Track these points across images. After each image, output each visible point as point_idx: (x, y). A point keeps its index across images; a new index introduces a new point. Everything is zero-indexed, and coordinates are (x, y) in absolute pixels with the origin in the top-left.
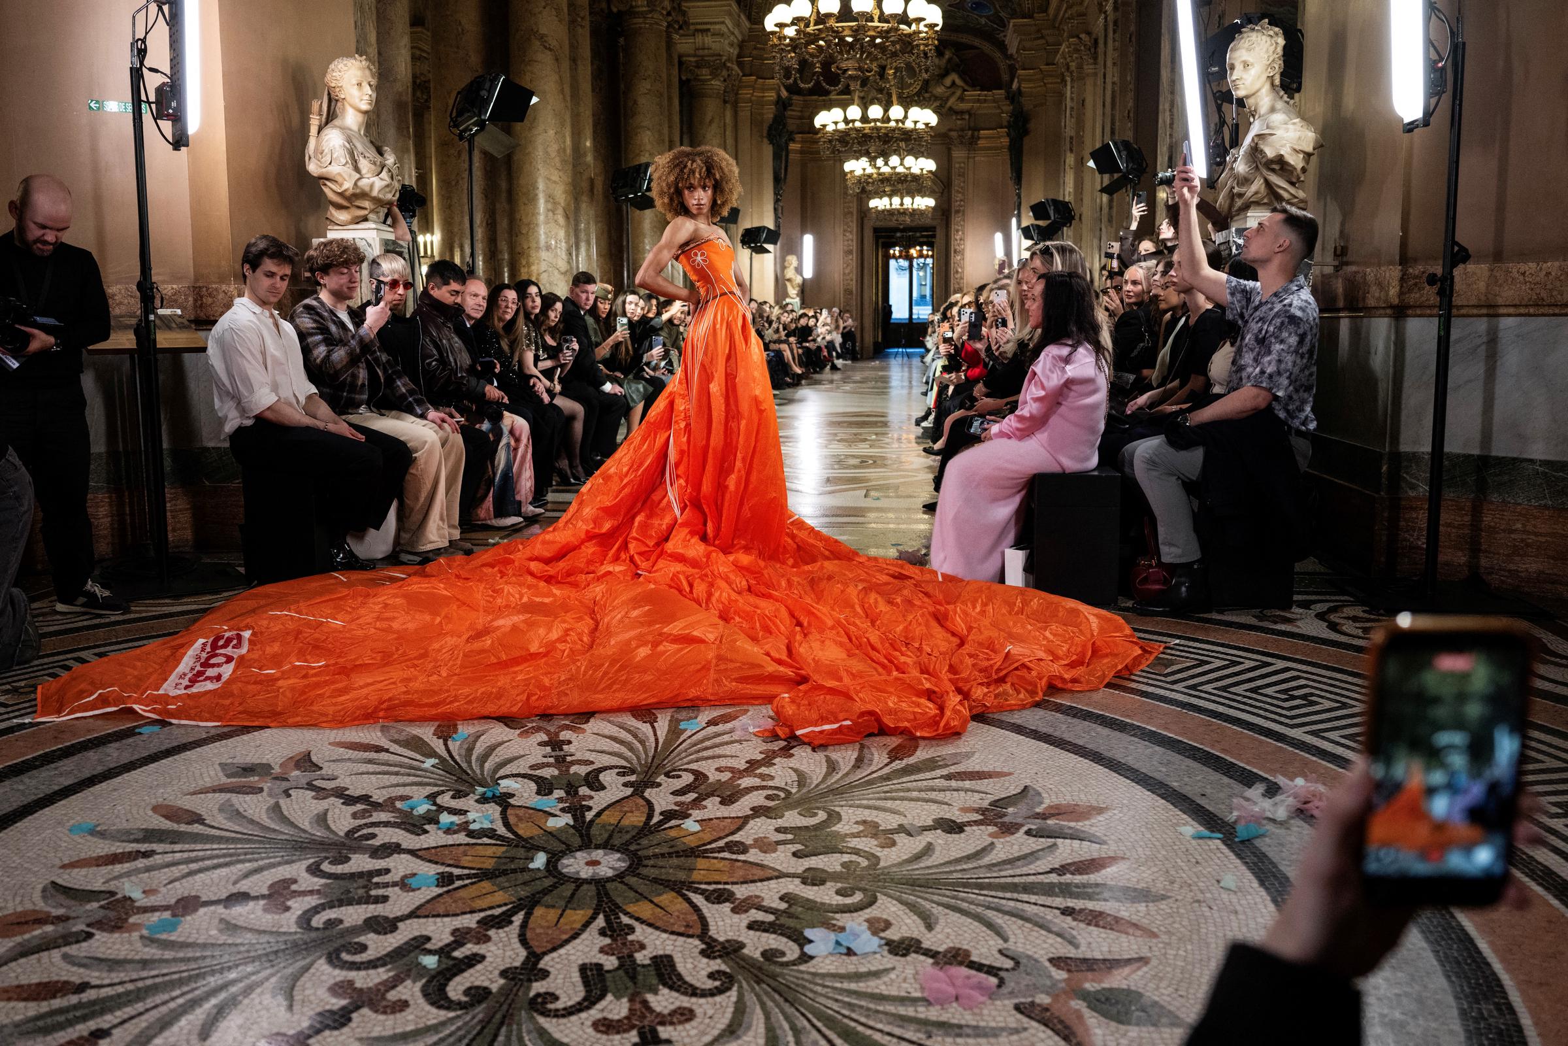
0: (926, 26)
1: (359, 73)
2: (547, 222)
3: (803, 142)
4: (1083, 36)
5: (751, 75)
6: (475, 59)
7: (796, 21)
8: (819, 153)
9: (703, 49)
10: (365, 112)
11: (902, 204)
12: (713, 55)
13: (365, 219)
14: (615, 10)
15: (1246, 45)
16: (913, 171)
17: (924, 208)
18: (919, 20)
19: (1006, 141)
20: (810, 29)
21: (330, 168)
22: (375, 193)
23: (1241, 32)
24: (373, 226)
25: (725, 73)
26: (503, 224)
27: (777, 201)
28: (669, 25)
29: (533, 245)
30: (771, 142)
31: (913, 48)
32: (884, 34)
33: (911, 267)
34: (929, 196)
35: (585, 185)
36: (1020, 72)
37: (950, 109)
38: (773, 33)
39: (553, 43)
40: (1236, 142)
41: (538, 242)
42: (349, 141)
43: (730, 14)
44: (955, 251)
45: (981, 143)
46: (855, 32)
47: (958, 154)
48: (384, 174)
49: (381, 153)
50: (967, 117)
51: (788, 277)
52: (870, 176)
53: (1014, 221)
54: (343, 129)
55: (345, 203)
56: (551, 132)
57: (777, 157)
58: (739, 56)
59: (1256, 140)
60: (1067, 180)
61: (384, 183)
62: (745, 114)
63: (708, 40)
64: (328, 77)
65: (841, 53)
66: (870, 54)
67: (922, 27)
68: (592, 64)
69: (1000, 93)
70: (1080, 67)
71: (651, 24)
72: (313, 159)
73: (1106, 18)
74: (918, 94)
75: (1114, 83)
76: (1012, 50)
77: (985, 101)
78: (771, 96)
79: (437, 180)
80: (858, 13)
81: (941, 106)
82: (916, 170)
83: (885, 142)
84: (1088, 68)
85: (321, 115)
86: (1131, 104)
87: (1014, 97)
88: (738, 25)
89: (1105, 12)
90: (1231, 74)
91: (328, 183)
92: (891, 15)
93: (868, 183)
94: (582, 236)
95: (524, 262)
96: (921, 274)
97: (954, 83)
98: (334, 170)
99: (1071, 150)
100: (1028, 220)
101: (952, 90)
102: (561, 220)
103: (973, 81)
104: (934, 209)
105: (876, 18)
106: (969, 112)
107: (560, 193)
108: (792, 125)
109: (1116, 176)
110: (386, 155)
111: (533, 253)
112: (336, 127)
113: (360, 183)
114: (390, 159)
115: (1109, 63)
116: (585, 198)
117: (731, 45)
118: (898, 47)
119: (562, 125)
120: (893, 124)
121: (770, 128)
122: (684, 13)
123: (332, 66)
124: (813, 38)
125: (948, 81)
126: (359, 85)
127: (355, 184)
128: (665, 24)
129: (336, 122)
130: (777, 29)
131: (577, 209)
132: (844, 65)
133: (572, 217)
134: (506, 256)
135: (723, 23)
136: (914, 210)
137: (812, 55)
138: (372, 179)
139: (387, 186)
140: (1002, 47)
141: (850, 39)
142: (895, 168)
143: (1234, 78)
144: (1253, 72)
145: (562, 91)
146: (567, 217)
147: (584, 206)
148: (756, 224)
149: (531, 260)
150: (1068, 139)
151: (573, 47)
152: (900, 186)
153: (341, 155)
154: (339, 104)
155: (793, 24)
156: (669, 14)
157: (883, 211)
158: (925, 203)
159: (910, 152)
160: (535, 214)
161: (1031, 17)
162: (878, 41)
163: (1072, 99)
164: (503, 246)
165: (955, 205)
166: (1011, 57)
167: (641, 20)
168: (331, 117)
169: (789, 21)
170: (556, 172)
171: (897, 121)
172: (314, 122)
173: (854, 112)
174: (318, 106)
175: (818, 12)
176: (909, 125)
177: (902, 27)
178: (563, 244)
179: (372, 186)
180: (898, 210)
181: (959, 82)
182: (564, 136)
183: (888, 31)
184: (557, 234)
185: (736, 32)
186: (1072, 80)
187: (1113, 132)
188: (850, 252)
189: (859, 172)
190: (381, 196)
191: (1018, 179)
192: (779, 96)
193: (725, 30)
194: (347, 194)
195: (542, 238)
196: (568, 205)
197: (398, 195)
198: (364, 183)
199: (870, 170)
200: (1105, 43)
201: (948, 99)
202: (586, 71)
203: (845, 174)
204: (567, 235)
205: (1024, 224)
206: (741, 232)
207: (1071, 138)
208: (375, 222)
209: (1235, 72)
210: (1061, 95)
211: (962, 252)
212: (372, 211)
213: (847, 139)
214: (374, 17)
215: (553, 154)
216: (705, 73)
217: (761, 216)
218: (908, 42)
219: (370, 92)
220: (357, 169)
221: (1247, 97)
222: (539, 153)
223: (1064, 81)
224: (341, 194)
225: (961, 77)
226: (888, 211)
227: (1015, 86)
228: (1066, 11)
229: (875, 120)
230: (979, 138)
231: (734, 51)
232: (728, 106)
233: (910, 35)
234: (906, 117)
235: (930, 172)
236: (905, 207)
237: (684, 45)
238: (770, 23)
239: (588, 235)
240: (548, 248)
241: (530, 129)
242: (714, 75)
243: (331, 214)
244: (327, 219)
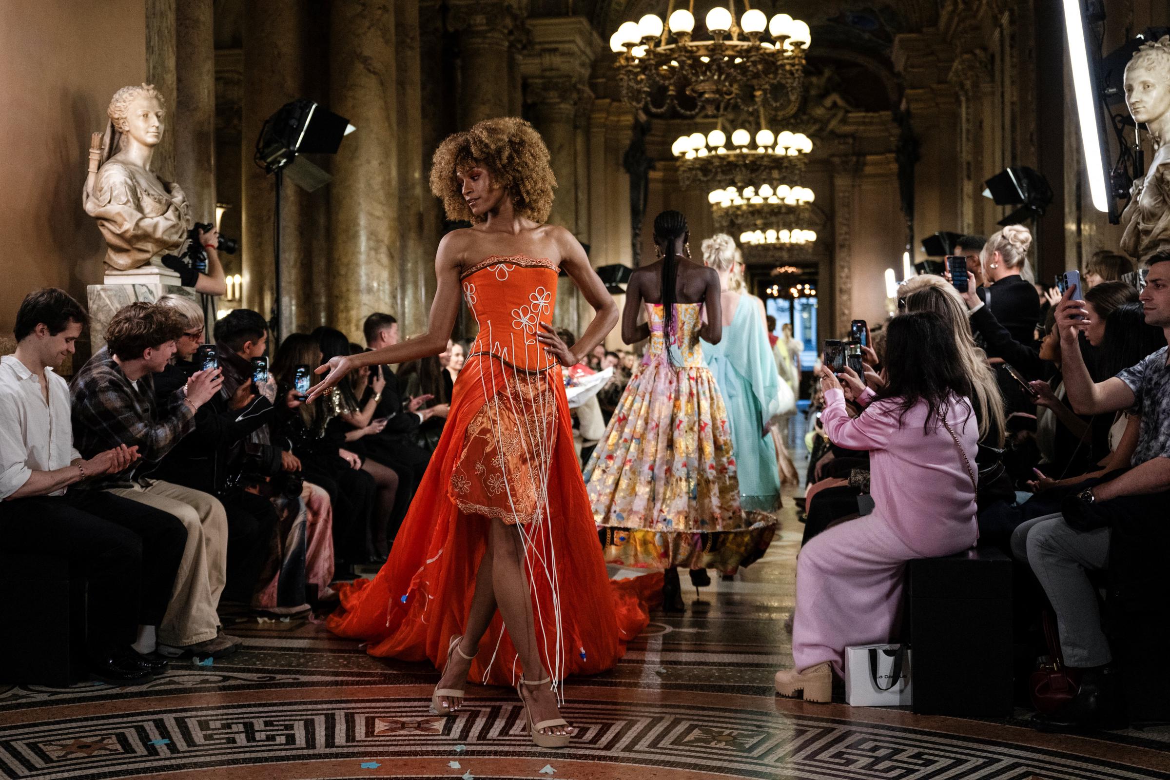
0: (791, 44)
1: (145, 103)
2: (368, 262)
3: (665, 169)
4: (978, 51)
5: (605, 97)
6: (291, 84)
7: (646, 40)
8: (677, 182)
9: (552, 69)
10: (151, 146)
11: (778, 238)
12: (560, 77)
13: (147, 263)
14: (451, 29)
15: (1145, 64)
16: (787, 202)
17: (803, 242)
18: (783, 38)
19: (894, 167)
20: (661, 49)
21: (109, 207)
22: (159, 234)
23: (1139, 50)
24: (156, 270)
25: (575, 96)
26: (320, 264)
27: (635, 236)
28: (512, 45)
29: (353, 287)
30: (628, 170)
31: (777, 69)
32: (741, 53)
33: (792, 309)
34: (809, 228)
35: (412, 220)
36: (909, 92)
37: (832, 132)
38: (620, 54)
39: (377, 65)
41: (358, 284)
42: (132, 176)
43: (581, 32)
44: (841, 291)
45: (868, 170)
46: (712, 51)
47: (842, 182)
48: (170, 214)
49: (168, 189)
50: (851, 141)
52: (739, 208)
53: (906, 256)
54: (125, 163)
55: (125, 246)
56: (375, 163)
57: (634, 187)
58: (593, 76)
59: (1159, 170)
60: (965, 212)
61: (170, 223)
62: (598, 139)
63: (557, 60)
64: (112, 107)
65: (696, 75)
66: (728, 75)
67: (787, 45)
68: (423, 88)
69: (886, 114)
70: (976, 85)
71: (490, 44)
72: (91, 197)
73: (1002, 33)
74: (795, 116)
75: (1013, 103)
76: (899, 66)
77: (871, 123)
78: (628, 120)
79: (249, 217)
80: (714, 32)
81: (821, 129)
82: (790, 201)
83: (753, 171)
84: (986, 87)
85: (101, 149)
86: (1033, 126)
87: (902, 119)
88: (590, 44)
89: (1001, 26)
90: (1129, 97)
91: (106, 224)
92: (751, 33)
93: (737, 216)
94: (409, 276)
95: (342, 306)
96: (806, 315)
97: (835, 105)
98: (113, 209)
99: (969, 178)
100: (921, 256)
101: (833, 112)
102: (384, 258)
103: (857, 103)
104: (815, 243)
105: (735, 36)
106: (853, 136)
107: (384, 230)
108: (652, 151)
109: (1019, 206)
110: (174, 193)
111: (352, 297)
112: (118, 161)
113: (142, 224)
114: (178, 197)
115: (1007, 82)
116: (413, 234)
117: (583, 65)
118: (760, 67)
119: (387, 155)
120: (761, 151)
121: (627, 155)
122: (528, 32)
123: (116, 96)
124: (666, 58)
125: (828, 102)
126: (146, 116)
127: (137, 224)
128: (506, 44)
129: (119, 157)
130: (624, 49)
131: (404, 247)
132: (700, 88)
133: (396, 255)
134: (323, 300)
135: (573, 42)
136: (792, 245)
137: (664, 77)
138: (156, 220)
139: (173, 226)
140: (888, 64)
141: (705, 60)
142: (766, 199)
143: (1133, 100)
144: (1155, 93)
145: (388, 118)
146: (391, 256)
147: (411, 244)
148: (611, 261)
149: (350, 304)
150: (965, 166)
151: (402, 68)
152: (773, 219)
153: (122, 193)
154: (123, 137)
155: (642, 43)
156: (511, 33)
157: (756, 246)
158: (804, 236)
159: (783, 181)
160: (355, 253)
161: (919, 31)
162: (738, 61)
163: (968, 120)
164: (320, 287)
165: (840, 239)
166: (898, 75)
167: (479, 40)
168: (114, 150)
169: (637, 41)
170: (379, 207)
171: (766, 148)
172: (94, 156)
173: (717, 137)
174: (100, 140)
175: (670, 31)
176: (780, 151)
177: (766, 45)
178: (387, 286)
179: (155, 226)
180: (774, 245)
181: (840, 102)
182: (389, 168)
183: (749, 50)
184: (379, 276)
185: (588, 51)
186: (968, 100)
187: (1014, 158)
189: (725, 204)
190: (166, 238)
191: (909, 207)
192: (636, 120)
193: (576, 49)
194: (128, 235)
195: (363, 279)
196: (393, 242)
197: (185, 236)
198: (147, 223)
199: (738, 202)
200: (1002, 60)
201: (829, 121)
202: (415, 96)
203: (711, 206)
204: (392, 276)
205: (918, 260)
207: (969, 164)
208: (158, 266)
209: (1134, 94)
210: (956, 116)
211: (848, 292)
212: (155, 254)
213: (710, 167)
214: (174, 42)
215: (376, 187)
216: (553, 96)
217: (617, 253)
218: (772, 61)
219: (157, 124)
220: (139, 208)
221: (1150, 121)
222: (361, 185)
223: (958, 103)
224: (121, 236)
225: (843, 98)
226: (762, 246)
227: (903, 106)
228: (958, 25)
229: (741, 147)
230: (865, 164)
231: (586, 72)
232: (579, 132)
233: (772, 54)
234: (776, 143)
235: (807, 203)
236: (782, 241)
237: (529, 65)
238: (616, 43)
239: (416, 275)
240: (370, 290)
241: (351, 159)
242: (563, 98)
243: (110, 258)
244: (105, 263)
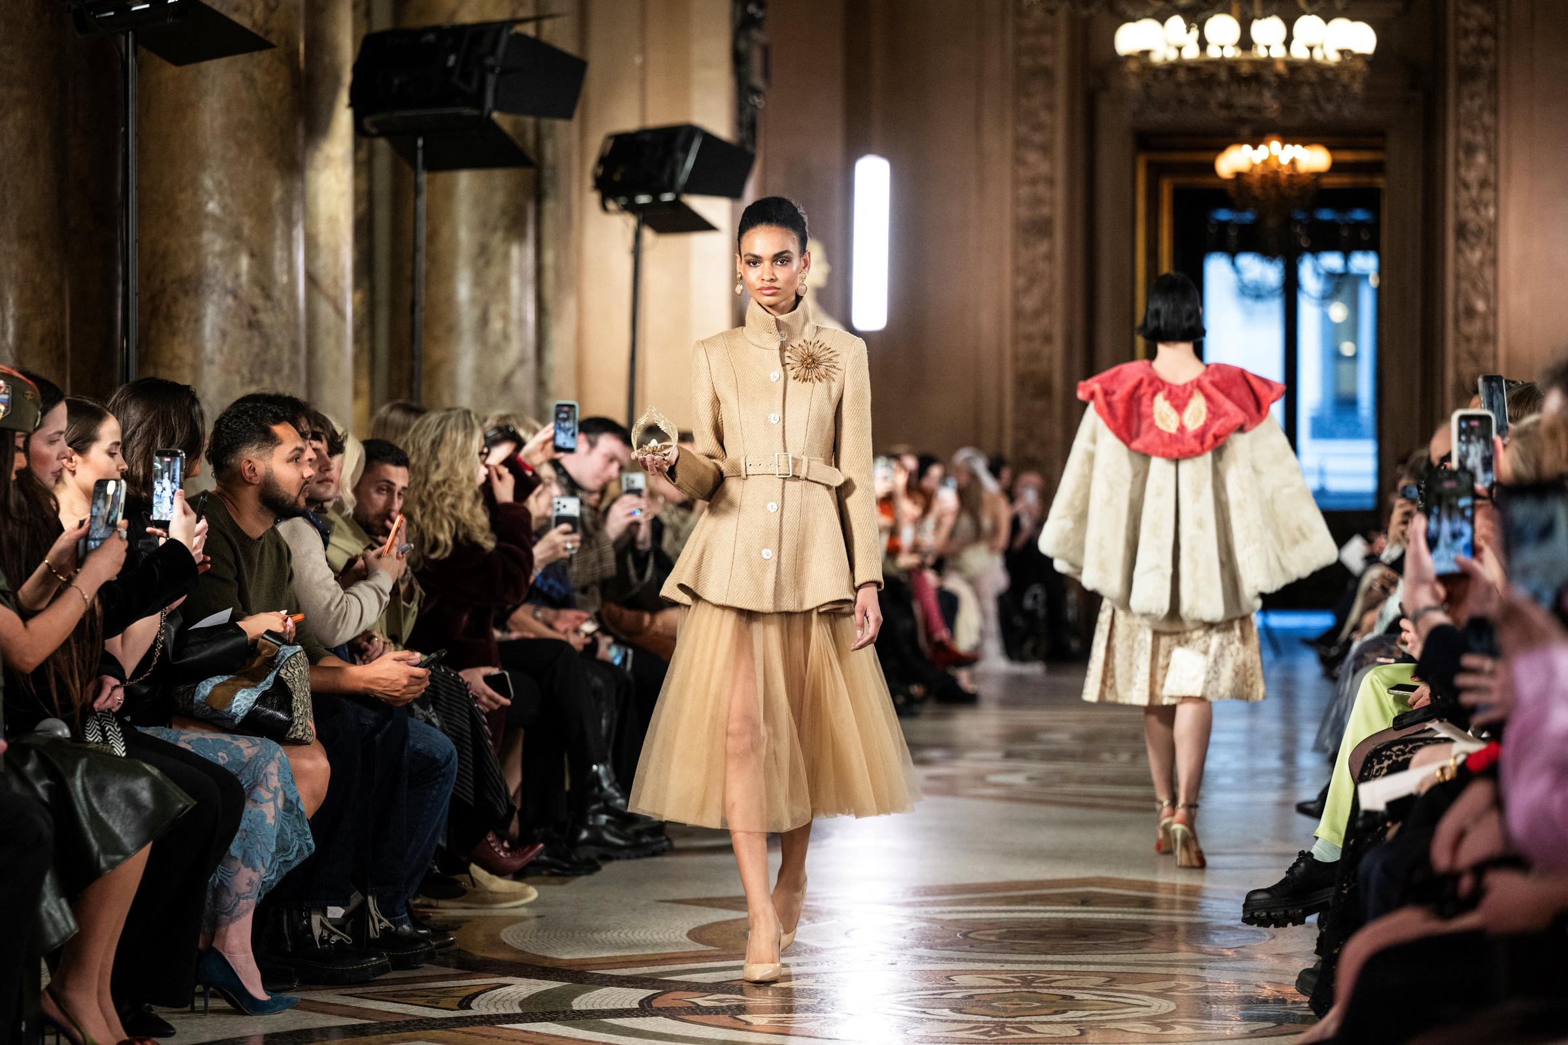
11: (1246, 42)
17: (1334, 58)
33: (1290, 289)
34: (1352, 14)
44: (1462, 230)
96: (1338, 312)
104: (1370, 61)
136: (1294, 67)
148: (660, 116)
157: (1172, 69)
158: (1338, 38)
165: (1460, 49)
180: (1231, 66)
188: (1040, 228)
206: (596, 145)
211: (1489, 236)
217: (681, 90)
226: (1193, 69)
236: (1260, 53)
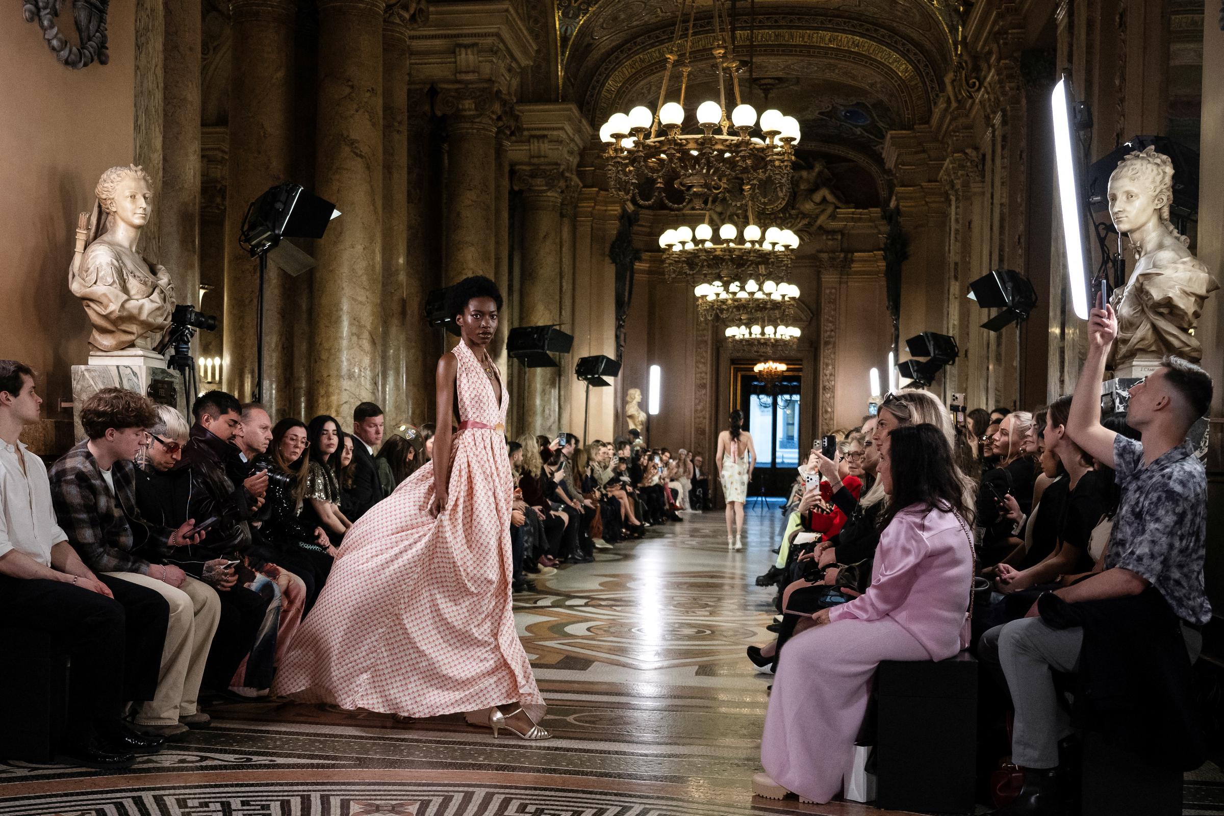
0: (781, 140)
1: (133, 184)
2: (350, 348)
3: (652, 261)
4: (969, 151)
5: (592, 187)
6: (277, 165)
7: (634, 132)
8: (663, 274)
9: (539, 157)
10: (138, 227)
11: (763, 333)
12: (549, 164)
13: (132, 345)
14: (439, 113)
15: (1130, 173)
16: (773, 297)
17: (788, 338)
18: (774, 133)
19: (882, 265)
20: (651, 141)
21: (95, 288)
22: (144, 316)
23: (1124, 160)
24: (140, 352)
25: (562, 184)
26: (302, 347)
27: (619, 327)
28: (500, 131)
29: (333, 372)
30: (614, 261)
31: (766, 165)
32: (732, 148)
33: (775, 404)
34: (794, 325)
35: (396, 307)
36: (899, 189)
37: (820, 228)
38: (609, 144)
39: (365, 150)
40: (1121, 281)
41: (339, 369)
42: (118, 258)
43: (570, 119)
44: (824, 388)
45: (856, 267)
46: (701, 145)
47: (829, 278)
48: (155, 296)
49: (154, 271)
50: (839, 237)
51: (629, 413)
52: (724, 302)
53: (891, 356)
54: (111, 244)
55: (109, 327)
56: (359, 248)
57: (619, 278)
58: (579, 165)
59: (1141, 279)
60: (951, 310)
61: (155, 305)
62: (585, 229)
63: (545, 147)
64: (99, 187)
65: (685, 168)
66: (717, 170)
67: (777, 141)
68: (409, 173)
69: (876, 211)
70: (966, 185)
71: (478, 130)
72: (77, 277)
73: (993, 132)
74: (784, 210)
75: (1001, 204)
76: (890, 163)
77: (860, 219)
78: (616, 210)
79: (230, 298)
80: (704, 125)
81: (810, 225)
82: (776, 297)
83: (740, 265)
84: (975, 187)
85: (88, 229)
86: (1021, 228)
87: (891, 217)
88: (579, 131)
89: (993, 126)
90: (1113, 205)
91: (92, 304)
92: (742, 128)
93: (722, 310)
94: (391, 363)
95: (322, 392)
96: (789, 412)
97: (824, 199)
98: (100, 290)
99: (956, 278)
100: (906, 356)
101: (822, 207)
102: (366, 345)
103: (847, 197)
104: (799, 339)
105: (725, 130)
106: (841, 232)
107: (367, 317)
108: (638, 242)
109: (1005, 309)
110: (160, 275)
111: (333, 382)
112: (104, 242)
113: (127, 306)
114: (164, 279)
115: (997, 183)
116: (395, 321)
117: (571, 153)
118: (749, 162)
119: (372, 240)
120: (748, 245)
121: (613, 246)
122: (517, 118)
123: (104, 176)
124: (654, 151)
125: (818, 197)
126: (133, 197)
127: (122, 306)
128: (495, 130)
129: (106, 237)
130: (613, 140)
131: (386, 333)
132: (688, 181)
133: (379, 341)
134: (304, 384)
135: (563, 129)
136: (776, 341)
137: (653, 170)
138: (141, 301)
139: (158, 309)
140: (879, 160)
141: (695, 153)
142: (752, 294)
143: (1116, 209)
144: (1138, 203)
145: (373, 202)
146: (373, 342)
147: (394, 330)
148: (594, 353)
149: (331, 390)
150: (952, 266)
151: (388, 151)
152: (759, 314)
153: (108, 274)
154: (110, 217)
155: (631, 134)
156: (499, 118)
157: (741, 341)
158: (790, 332)
159: (769, 277)
160: (337, 338)
161: (910, 128)
162: (727, 155)
163: (957, 221)
164: (301, 373)
165: (824, 336)
166: (889, 172)
167: (468, 125)
168: (100, 231)
169: (627, 132)
170: (362, 292)
171: (753, 242)
172: (81, 237)
173: (704, 231)
174: (86, 220)
175: (660, 123)
176: (767, 247)
177: (755, 140)
178: (368, 372)
179: (141, 308)
180: (758, 340)
181: (830, 198)
182: (374, 252)
183: (738, 145)
184: (361, 361)
185: (577, 138)
186: (957, 199)
187: (1001, 260)
188: (703, 386)
189: (711, 298)
190: (151, 320)
191: (895, 306)
192: (624, 210)
193: (565, 136)
194: (113, 316)
195: (345, 365)
196: (376, 328)
197: (170, 318)
198: (132, 305)
199: (724, 296)
200: (993, 160)
201: (817, 217)
202: (401, 180)
203: (697, 299)
204: (373, 362)
205: (902, 360)
206: (576, 360)
207: (956, 264)
208: (143, 348)
209: (1118, 203)
210: (945, 215)
211: (832, 390)
212: (140, 336)
213: (697, 260)
214: (161, 121)
215: (360, 272)
216: (539, 184)
217: (601, 342)
218: (761, 157)
219: (144, 205)
220: (125, 290)
221: (1132, 231)
222: (345, 270)
223: (948, 201)
224: (106, 317)
225: (832, 193)
226: (747, 341)
227: (893, 204)
228: (950, 123)
229: (728, 241)
230: (852, 261)
231: (574, 160)
232: (566, 220)
233: (762, 150)
234: (763, 238)
235: (793, 299)
236: (767, 336)
237: (516, 152)
238: (605, 134)
239: (397, 363)
240: (351, 376)
241: (335, 243)
242: (551, 186)
243: (95, 339)
244: (89, 343)
